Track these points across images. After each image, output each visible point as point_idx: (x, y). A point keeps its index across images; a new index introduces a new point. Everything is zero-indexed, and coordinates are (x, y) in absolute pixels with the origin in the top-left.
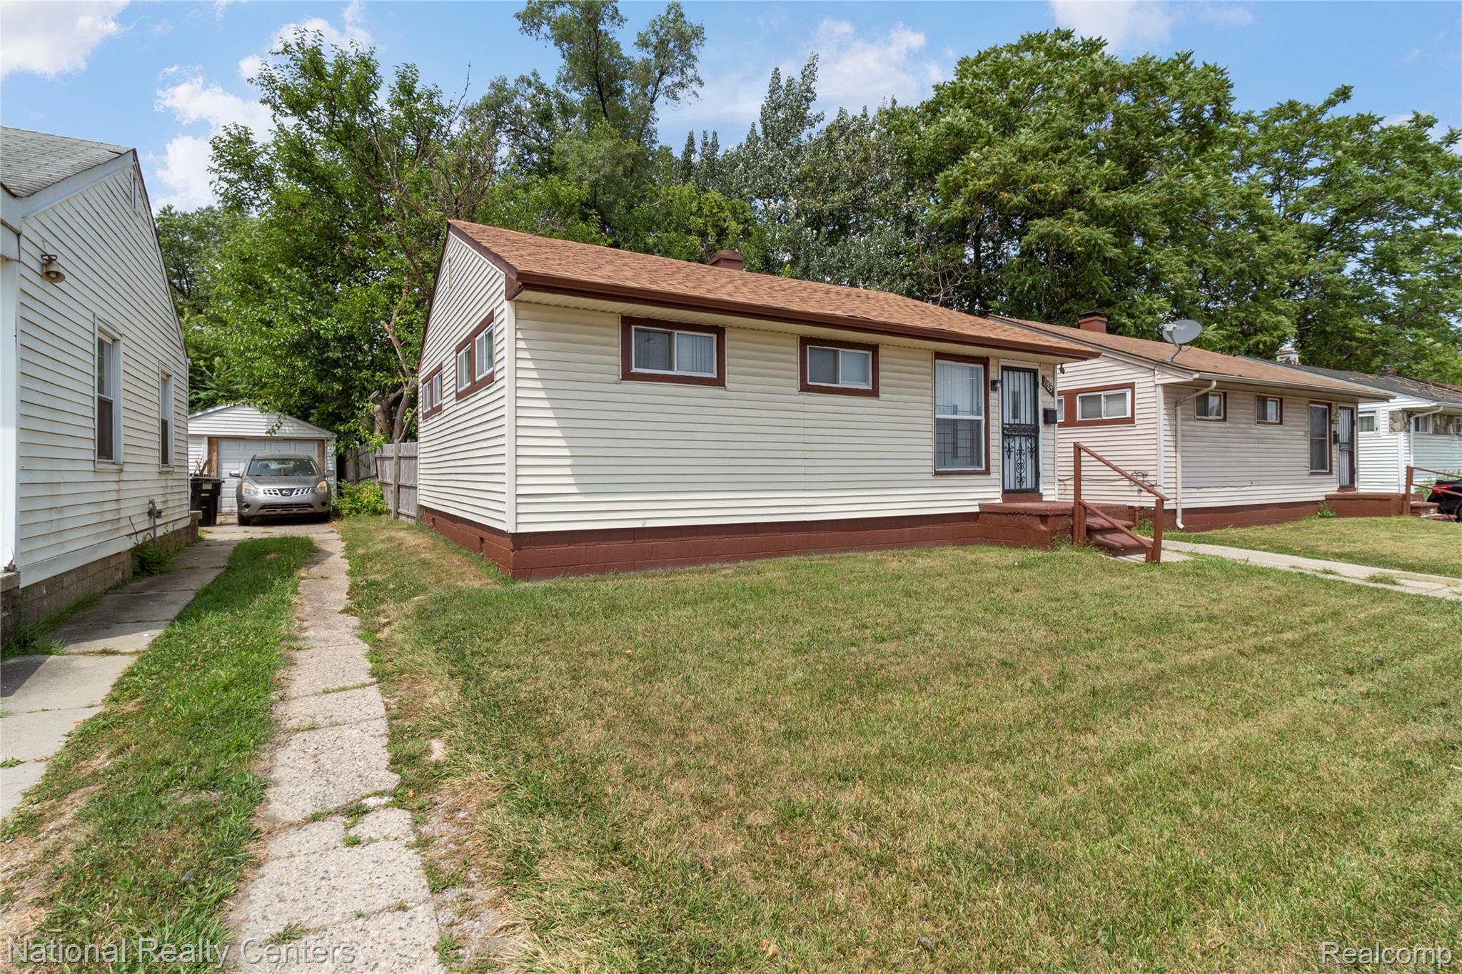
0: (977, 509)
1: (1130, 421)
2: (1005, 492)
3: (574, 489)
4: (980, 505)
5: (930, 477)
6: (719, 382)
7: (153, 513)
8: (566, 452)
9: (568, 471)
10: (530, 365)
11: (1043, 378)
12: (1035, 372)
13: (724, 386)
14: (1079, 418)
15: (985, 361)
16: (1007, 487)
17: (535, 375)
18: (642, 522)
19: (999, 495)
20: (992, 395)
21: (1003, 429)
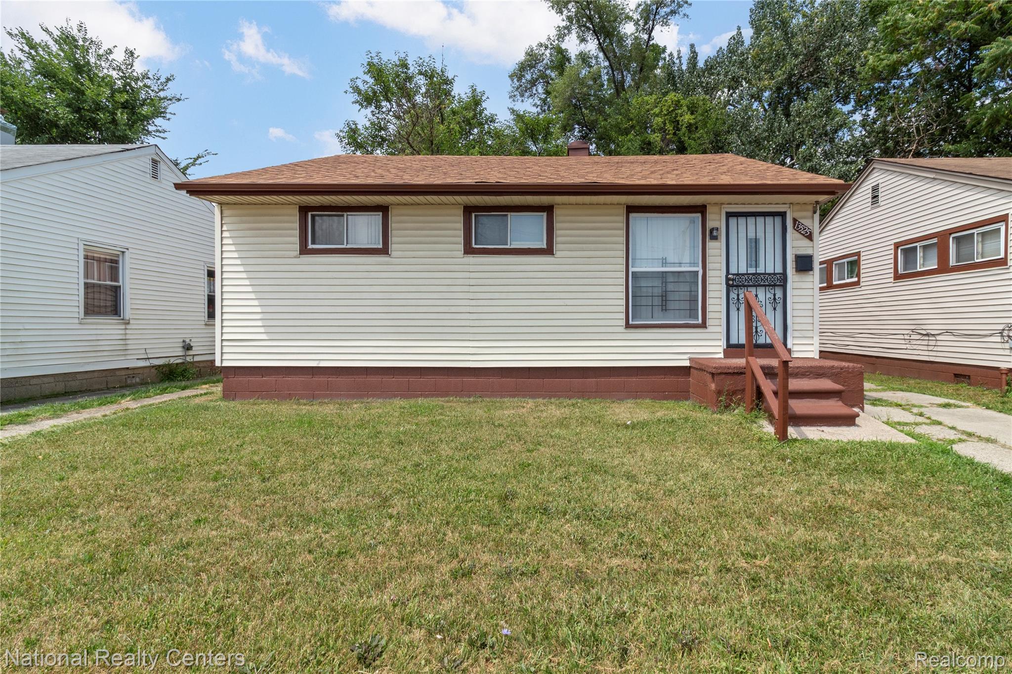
0: (687, 363)
1: (1003, 262)
2: (729, 346)
3: (264, 337)
4: (690, 359)
5: (622, 329)
6: (384, 251)
7: (188, 347)
8: (259, 310)
9: (260, 323)
10: (233, 248)
11: (795, 220)
12: (783, 215)
13: (388, 254)
14: (952, 262)
15: (701, 209)
16: (734, 341)
17: (236, 255)
18: (317, 362)
19: (721, 350)
20: (710, 244)
21: (728, 279)
